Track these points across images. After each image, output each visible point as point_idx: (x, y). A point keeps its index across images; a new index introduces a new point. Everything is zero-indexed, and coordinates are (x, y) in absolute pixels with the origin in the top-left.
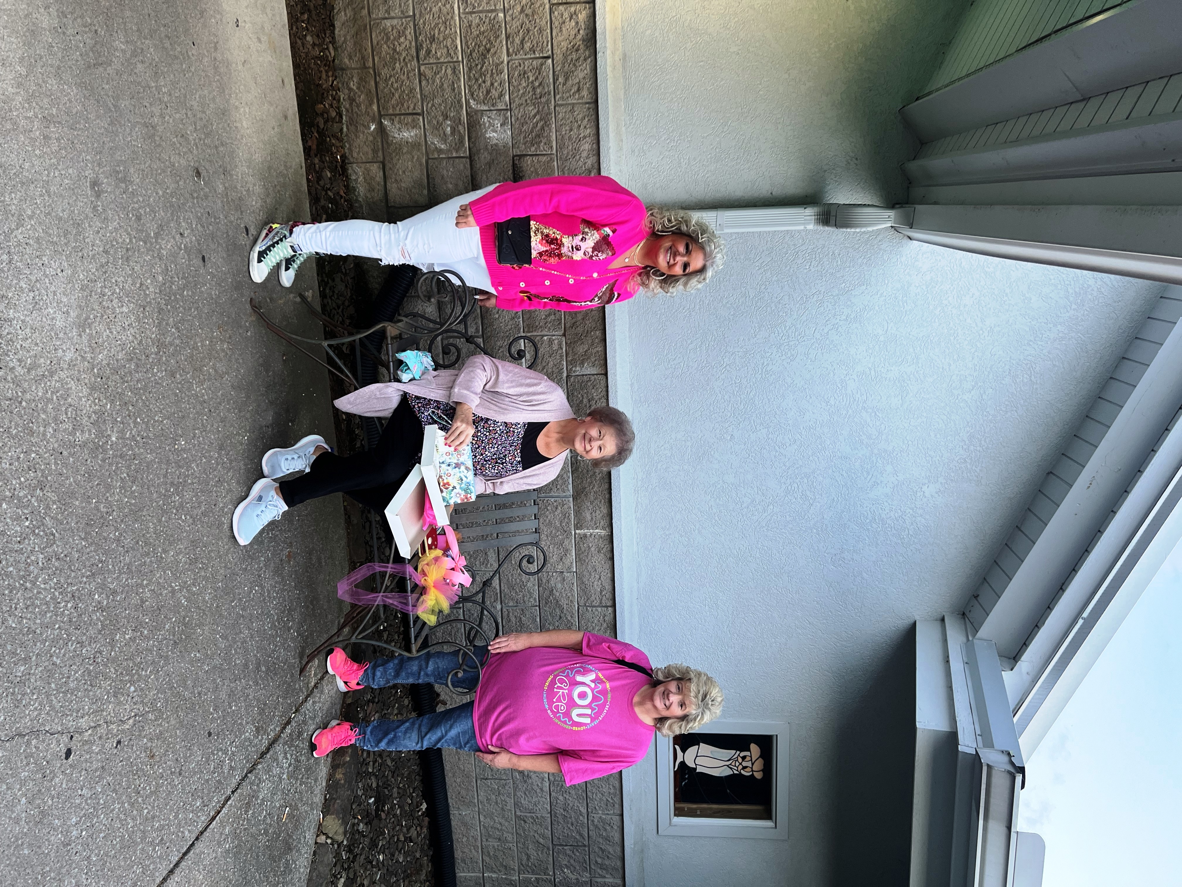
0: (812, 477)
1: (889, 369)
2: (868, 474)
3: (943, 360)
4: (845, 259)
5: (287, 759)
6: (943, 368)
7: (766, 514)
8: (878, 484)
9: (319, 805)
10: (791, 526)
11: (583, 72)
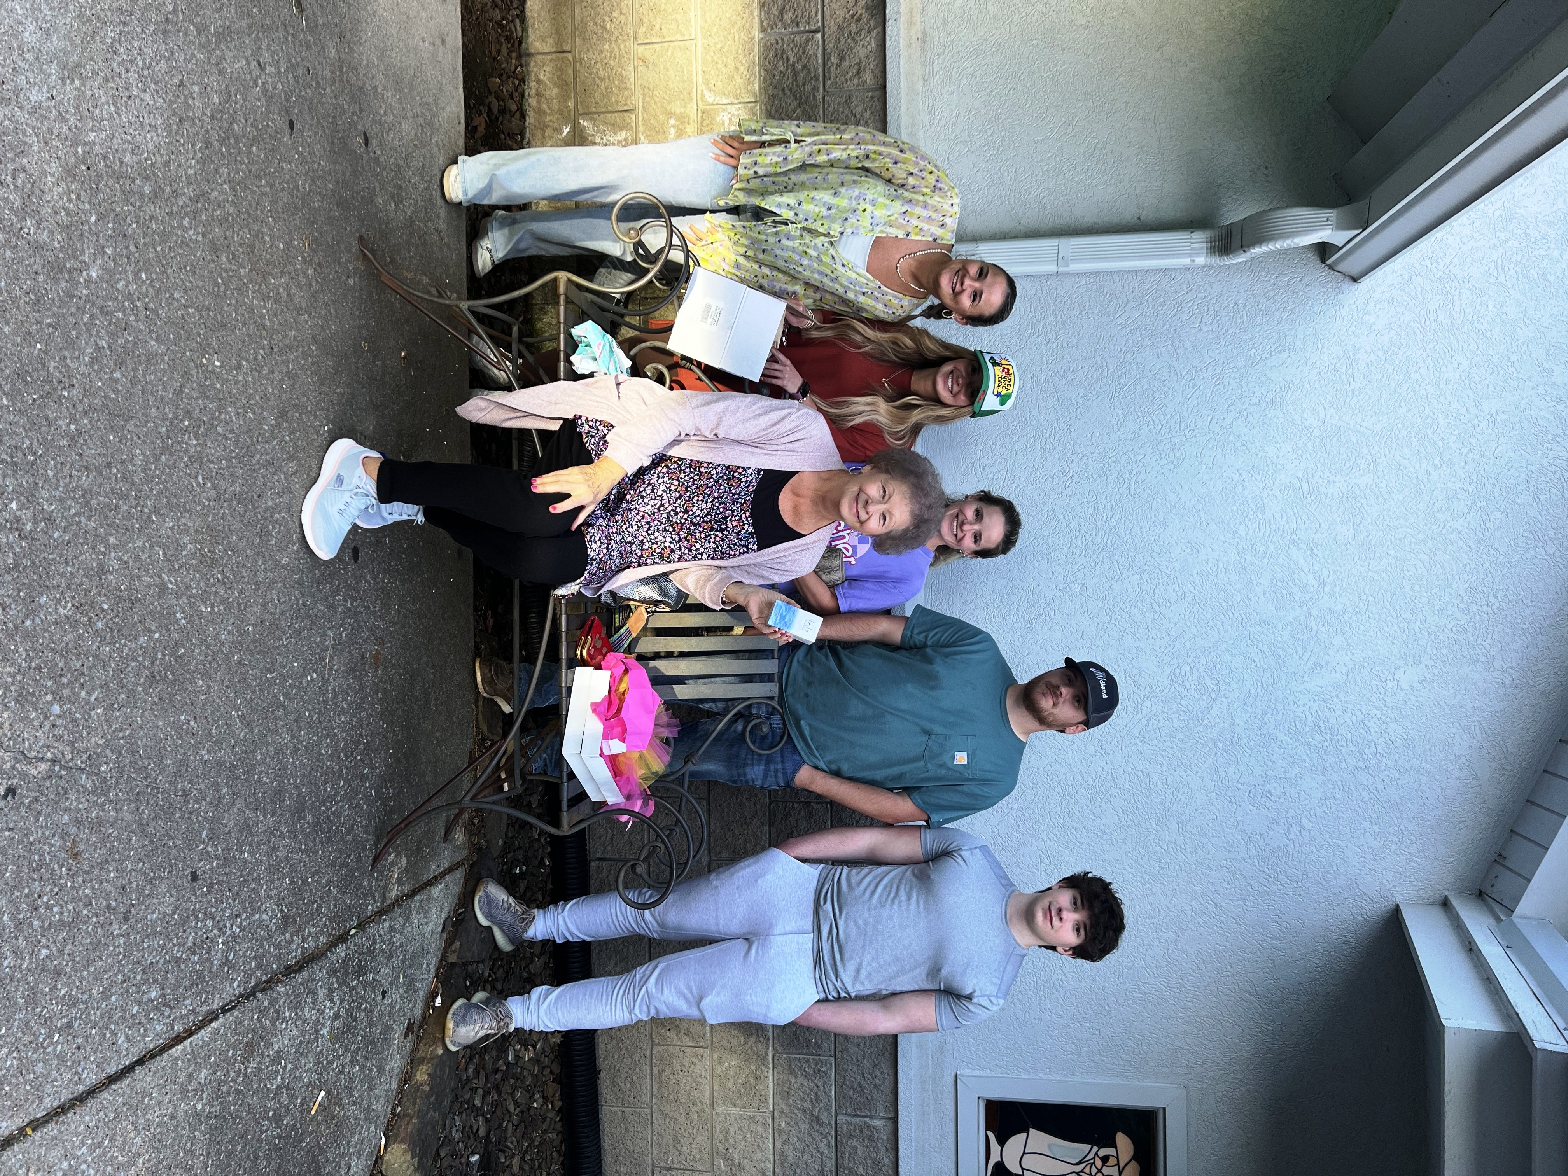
0: (1213, 654)
1: (1331, 479)
2: (1305, 649)
3: (1417, 466)
4: (1253, 313)
5: (332, 1001)
6: (1418, 478)
7: (1140, 716)
8: (1321, 667)
9: (382, 1118)
10: (1180, 736)
11: (865, 48)
